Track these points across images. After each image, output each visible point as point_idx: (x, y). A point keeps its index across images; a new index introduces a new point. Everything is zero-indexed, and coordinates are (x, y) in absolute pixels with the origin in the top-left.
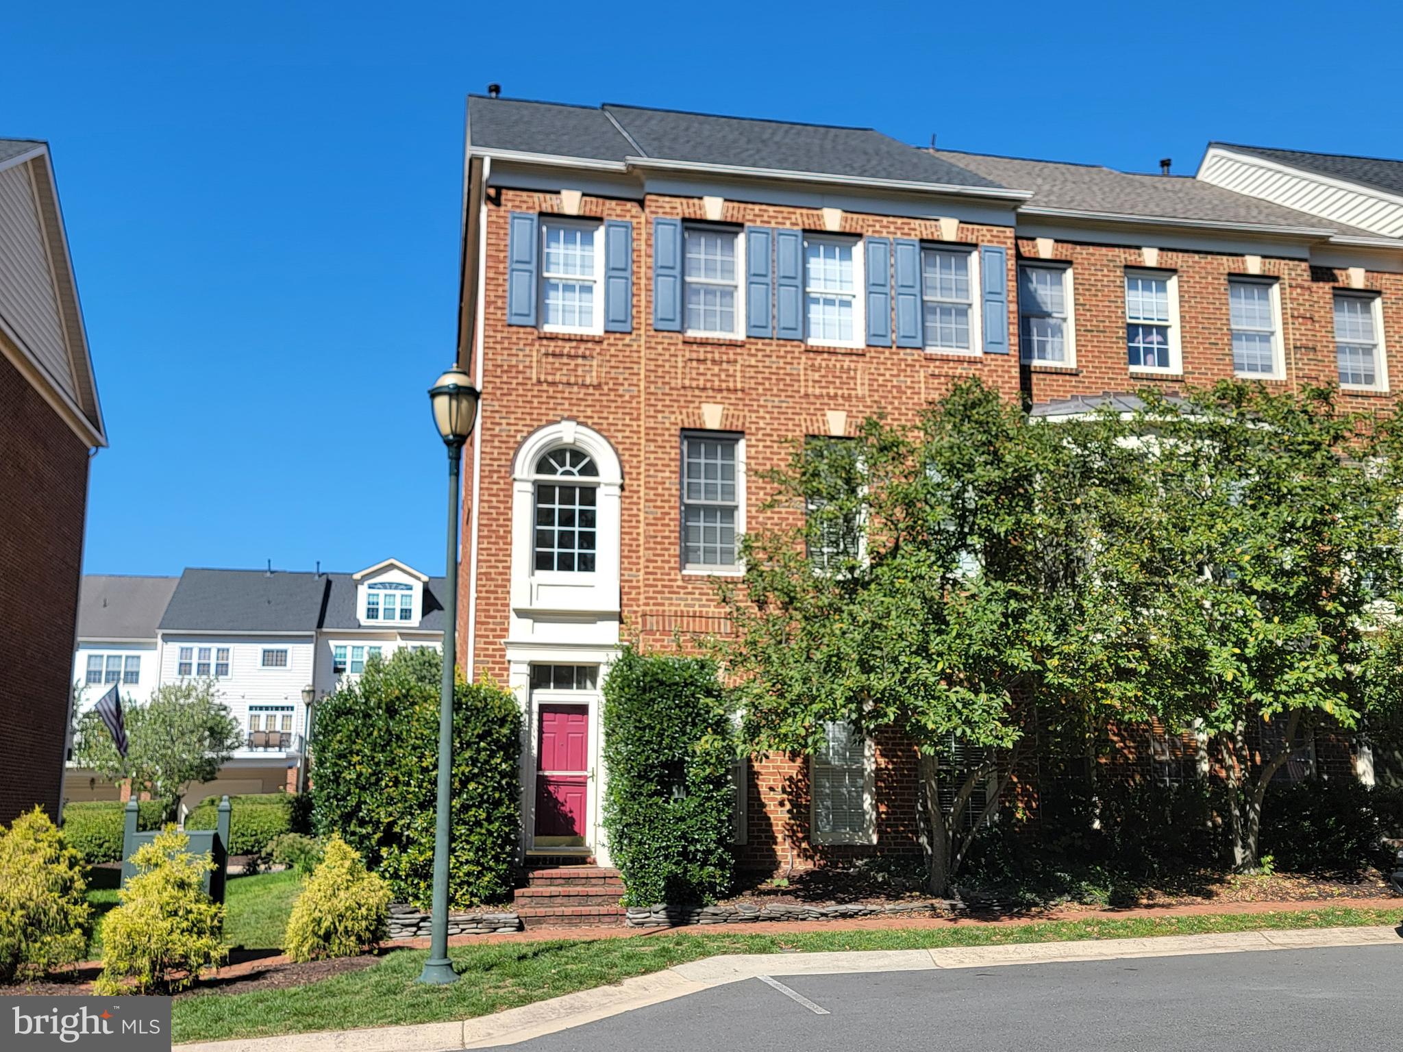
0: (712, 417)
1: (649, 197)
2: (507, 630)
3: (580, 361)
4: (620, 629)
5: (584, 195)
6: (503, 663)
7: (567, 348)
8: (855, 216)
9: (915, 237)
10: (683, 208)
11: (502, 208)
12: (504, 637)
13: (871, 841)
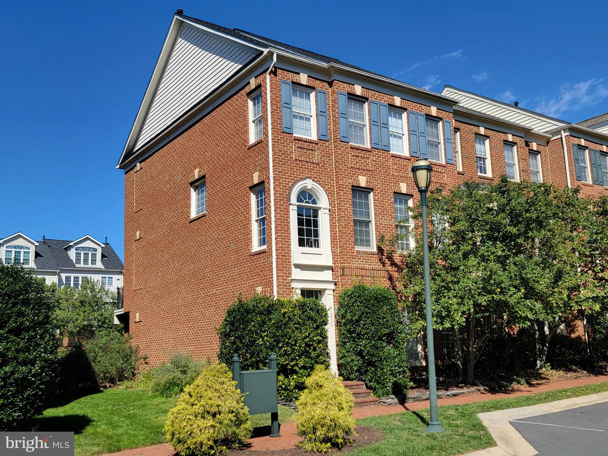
0: (363, 181)
1: (335, 81)
2: (291, 274)
3: (310, 152)
4: (333, 274)
5: (308, 76)
6: (290, 289)
7: (305, 145)
8: (405, 101)
9: (423, 113)
10: (347, 88)
11: (277, 77)
12: (289, 277)
13: (422, 365)
